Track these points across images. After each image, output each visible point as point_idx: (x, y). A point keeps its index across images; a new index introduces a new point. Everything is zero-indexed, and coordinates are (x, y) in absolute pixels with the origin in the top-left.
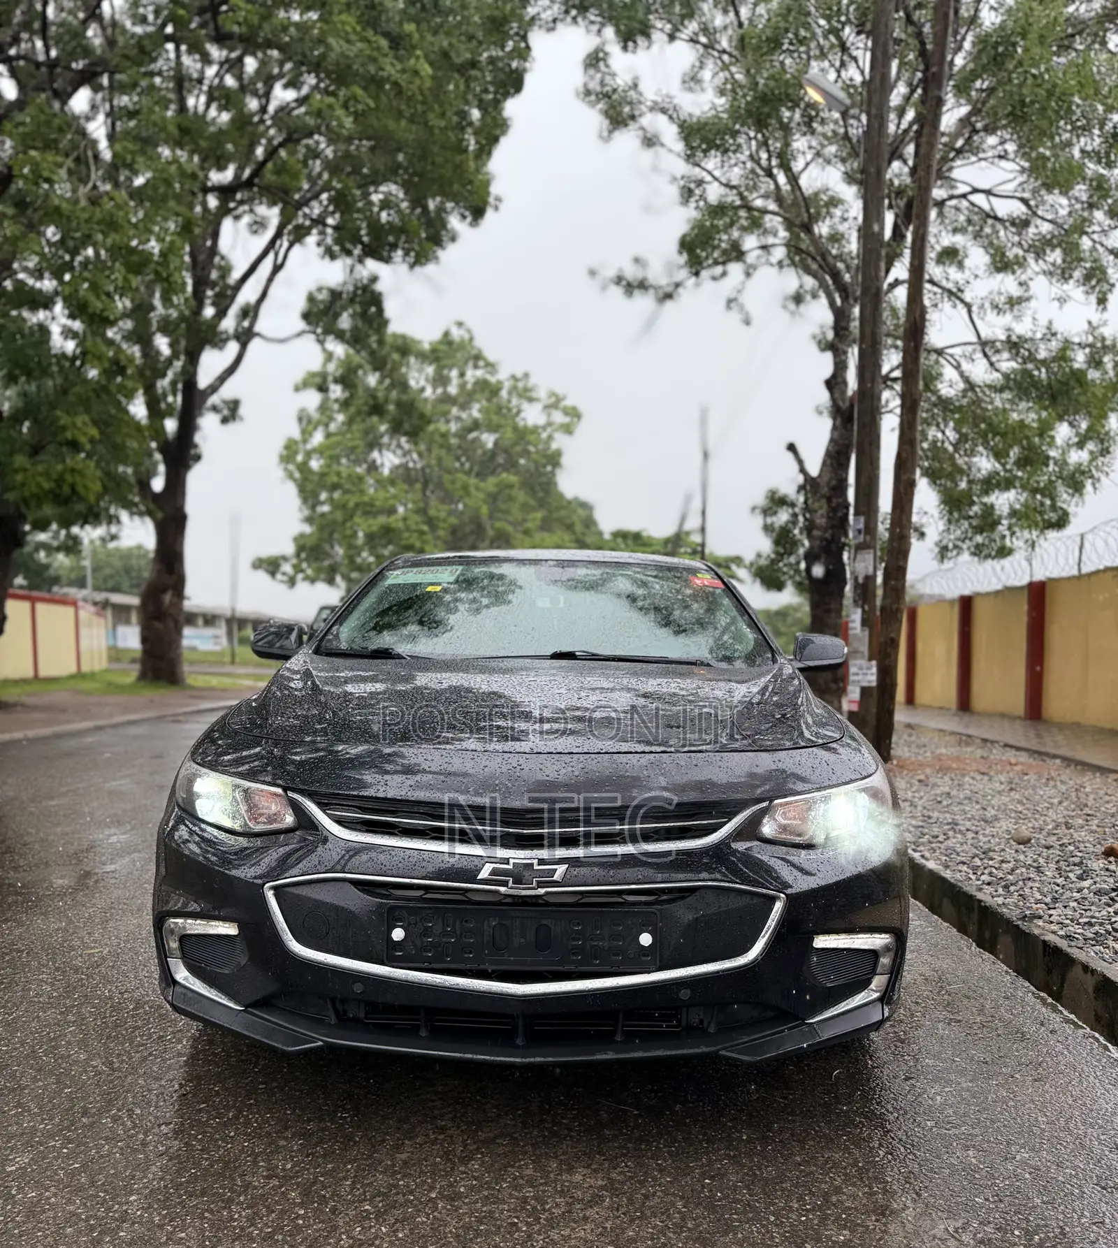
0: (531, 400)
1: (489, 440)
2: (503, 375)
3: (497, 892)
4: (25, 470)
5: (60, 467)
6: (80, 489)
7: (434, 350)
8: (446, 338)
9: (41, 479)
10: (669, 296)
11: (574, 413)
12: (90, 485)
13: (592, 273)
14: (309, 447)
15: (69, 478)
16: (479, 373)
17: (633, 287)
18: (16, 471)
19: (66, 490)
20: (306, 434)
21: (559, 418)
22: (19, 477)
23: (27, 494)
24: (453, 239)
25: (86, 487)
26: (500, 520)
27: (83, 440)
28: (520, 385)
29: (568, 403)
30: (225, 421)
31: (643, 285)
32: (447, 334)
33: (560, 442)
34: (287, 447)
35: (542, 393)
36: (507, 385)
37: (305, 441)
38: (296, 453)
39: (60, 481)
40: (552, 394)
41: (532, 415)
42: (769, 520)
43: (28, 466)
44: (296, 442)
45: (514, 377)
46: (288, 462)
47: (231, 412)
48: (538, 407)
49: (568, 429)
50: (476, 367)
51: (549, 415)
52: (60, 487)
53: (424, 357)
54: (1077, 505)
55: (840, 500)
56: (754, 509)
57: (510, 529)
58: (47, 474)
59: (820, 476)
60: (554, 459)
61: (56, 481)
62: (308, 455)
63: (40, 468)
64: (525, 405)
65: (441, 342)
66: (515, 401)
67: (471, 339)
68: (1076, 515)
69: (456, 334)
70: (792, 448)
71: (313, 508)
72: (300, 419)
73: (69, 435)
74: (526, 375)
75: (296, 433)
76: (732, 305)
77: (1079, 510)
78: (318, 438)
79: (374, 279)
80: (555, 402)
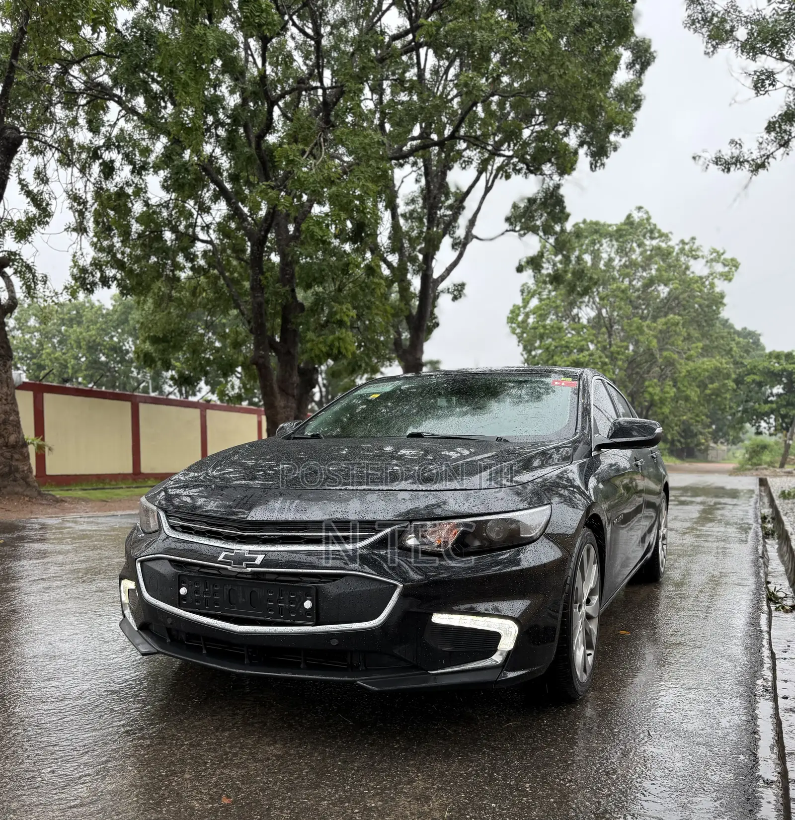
0: (696, 258)
1: (663, 291)
2: (674, 242)
3: (226, 569)
4: (313, 341)
5: (331, 337)
6: (344, 351)
7: (619, 230)
8: (629, 220)
9: (320, 346)
10: (762, 166)
11: (734, 264)
12: (349, 347)
13: (697, 159)
14: (527, 310)
15: (337, 344)
16: (655, 242)
18: (308, 341)
19: (335, 351)
20: (526, 302)
21: (719, 268)
22: (309, 345)
23: (313, 355)
24: (615, 149)
25: (346, 349)
26: (667, 350)
27: (346, 319)
28: (687, 247)
29: (727, 256)
30: (455, 298)
31: (738, 161)
32: (629, 216)
33: (720, 286)
34: (512, 312)
35: (705, 251)
36: (677, 249)
37: (525, 307)
38: (518, 315)
39: (331, 346)
40: (714, 251)
41: (698, 268)
43: (315, 338)
44: (519, 308)
45: (683, 242)
46: (512, 323)
47: (458, 292)
48: (701, 262)
49: (727, 277)
50: (652, 238)
51: (710, 267)
52: (332, 349)
53: (610, 235)
57: (676, 356)
58: (325, 342)
60: (718, 300)
61: (330, 346)
62: (527, 316)
63: (321, 339)
64: (692, 262)
65: (625, 224)
66: (683, 259)
67: (648, 219)
69: (637, 216)
71: (529, 352)
72: (522, 292)
73: (338, 317)
74: (693, 239)
75: (519, 302)
78: (534, 302)
79: (558, 187)
80: (717, 256)
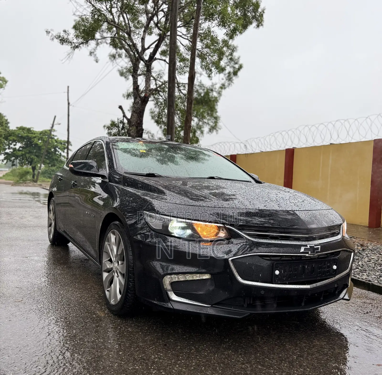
10: (77, 47)
13: (48, 32)
17: (63, 41)
42: (110, 131)
54: (201, 137)
55: (141, 128)
56: (104, 126)
59: (131, 118)
68: (201, 140)
70: (120, 107)
76: (92, 54)
77: (202, 138)
